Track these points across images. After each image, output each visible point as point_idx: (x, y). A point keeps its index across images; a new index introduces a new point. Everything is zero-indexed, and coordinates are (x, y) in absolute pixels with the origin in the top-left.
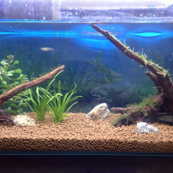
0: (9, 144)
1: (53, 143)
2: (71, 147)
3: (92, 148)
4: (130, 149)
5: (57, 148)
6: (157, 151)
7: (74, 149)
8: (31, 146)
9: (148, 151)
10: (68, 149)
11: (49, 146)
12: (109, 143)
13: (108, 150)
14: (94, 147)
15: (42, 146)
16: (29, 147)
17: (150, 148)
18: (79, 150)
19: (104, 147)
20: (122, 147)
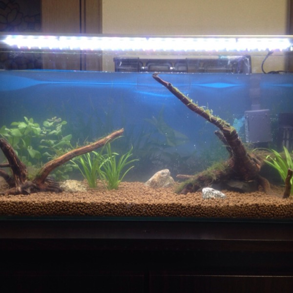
0: (61, 208)
1: (109, 207)
2: (129, 212)
3: (152, 213)
4: (193, 214)
5: (114, 212)
6: (223, 216)
7: (132, 214)
8: (85, 210)
9: (212, 216)
10: (125, 214)
11: (105, 210)
12: (171, 207)
13: (170, 216)
14: (154, 212)
15: (97, 211)
16: (83, 212)
17: (215, 213)
18: (137, 215)
19: (165, 212)
20: (185, 213)
